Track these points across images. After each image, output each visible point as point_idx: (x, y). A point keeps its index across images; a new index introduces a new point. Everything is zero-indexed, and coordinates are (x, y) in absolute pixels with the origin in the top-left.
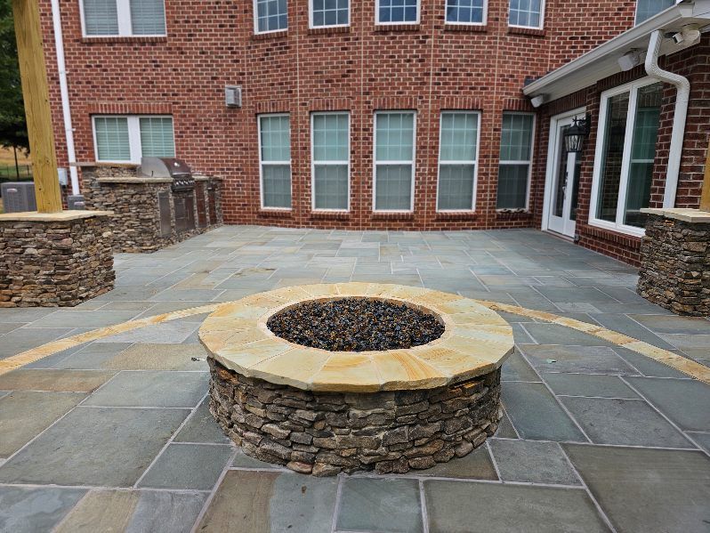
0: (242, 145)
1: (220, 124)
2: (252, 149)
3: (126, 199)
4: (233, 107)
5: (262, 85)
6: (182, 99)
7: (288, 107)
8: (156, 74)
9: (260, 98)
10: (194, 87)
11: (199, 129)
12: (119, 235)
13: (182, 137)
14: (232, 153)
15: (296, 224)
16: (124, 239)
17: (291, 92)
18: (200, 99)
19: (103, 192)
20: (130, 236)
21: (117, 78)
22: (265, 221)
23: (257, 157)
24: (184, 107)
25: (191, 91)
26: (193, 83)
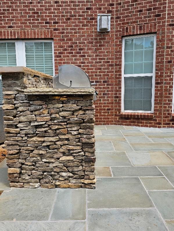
0: (109, 62)
1: (92, 46)
2: (116, 65)
3: (64, 117)
4: (104, 31)
5: (130, 12)
6: (61, 25)
7: (155, 28)
8: (41, 6)
9: (128, 23)
10: (71, 16)
11: (74, 50)
12: (51, 166)
13: (60, 57)
14: (100, 69)
15: (158, 125)
16: (58, 170)
17: (159, 15)
18: (77, 26)
19: (32, 108)
20: (66, 166)
21: (8, 10)
22: (127, 122)
23: (121, 71)
24: (63, 33)
25: (69, 19)
26: (71, 12)
